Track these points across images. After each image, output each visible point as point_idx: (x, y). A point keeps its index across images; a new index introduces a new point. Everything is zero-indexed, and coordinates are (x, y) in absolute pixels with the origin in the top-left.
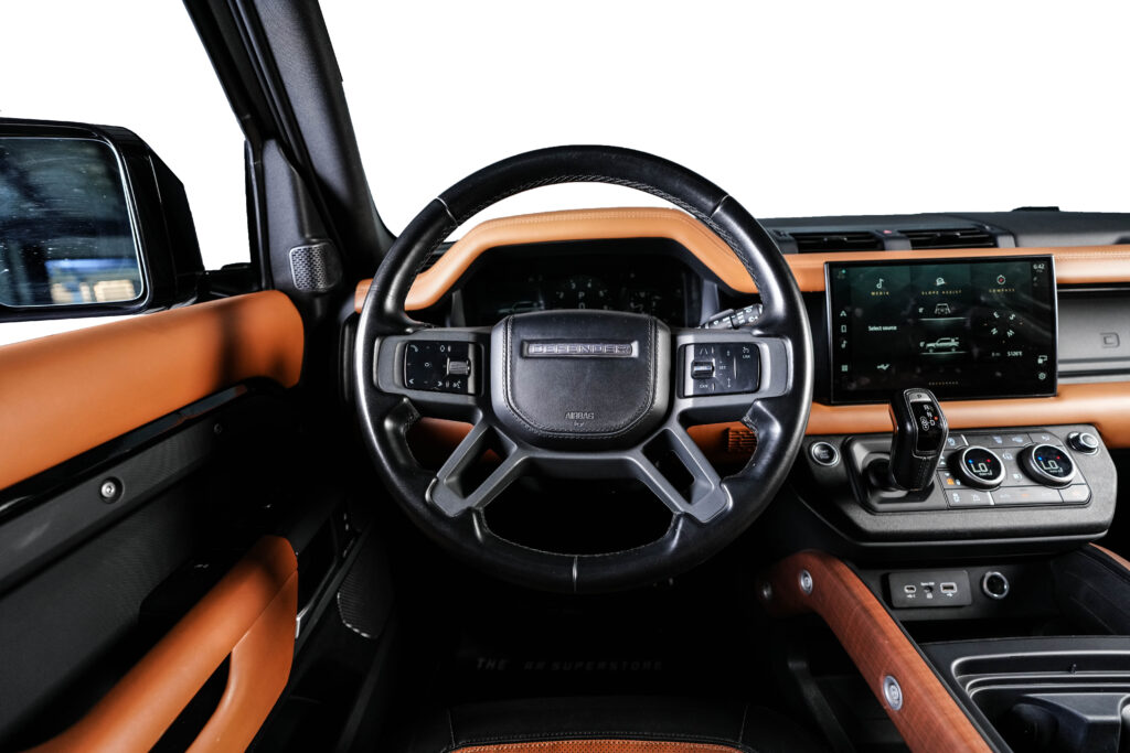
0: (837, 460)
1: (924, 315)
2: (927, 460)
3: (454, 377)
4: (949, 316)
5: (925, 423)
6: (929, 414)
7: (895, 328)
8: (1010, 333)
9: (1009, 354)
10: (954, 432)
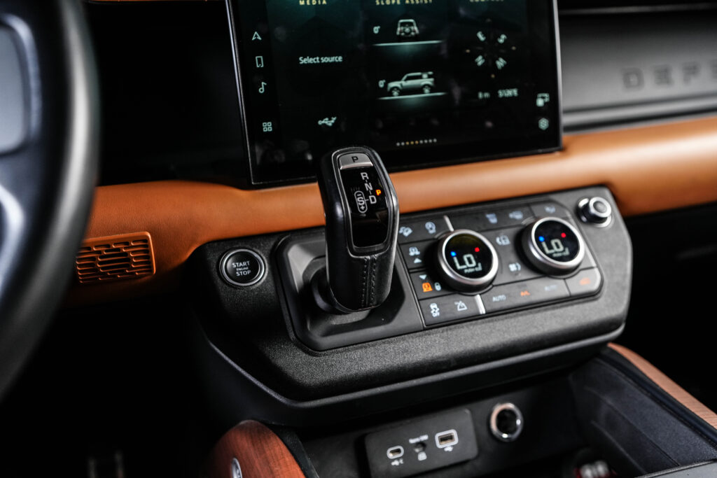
0: (263, 274)
1: (381, 37)
2: (373, 260)
4: (416, 38)
5: (361, 201)
6: (369, 187)
7: (340, 59)
8: (501, 63)
9: (501, 94)
10: (435, 213)
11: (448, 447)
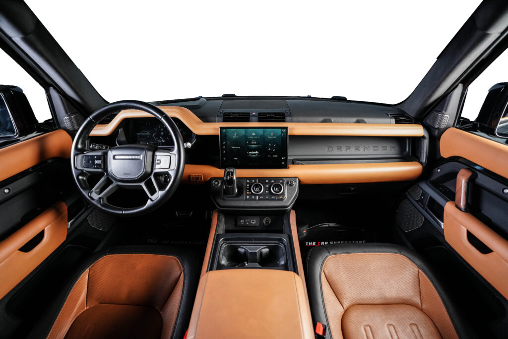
0: (220, 184)
1: (248, 144)
2: (230, 187)
3: (97, 164)
4: (255, 144)
5: (228, 177)
6: (231, 175)
7: (239, 147)
8: (274, 150)
9: (274, 156)
10: (255, 179)
11: (253, 223)
